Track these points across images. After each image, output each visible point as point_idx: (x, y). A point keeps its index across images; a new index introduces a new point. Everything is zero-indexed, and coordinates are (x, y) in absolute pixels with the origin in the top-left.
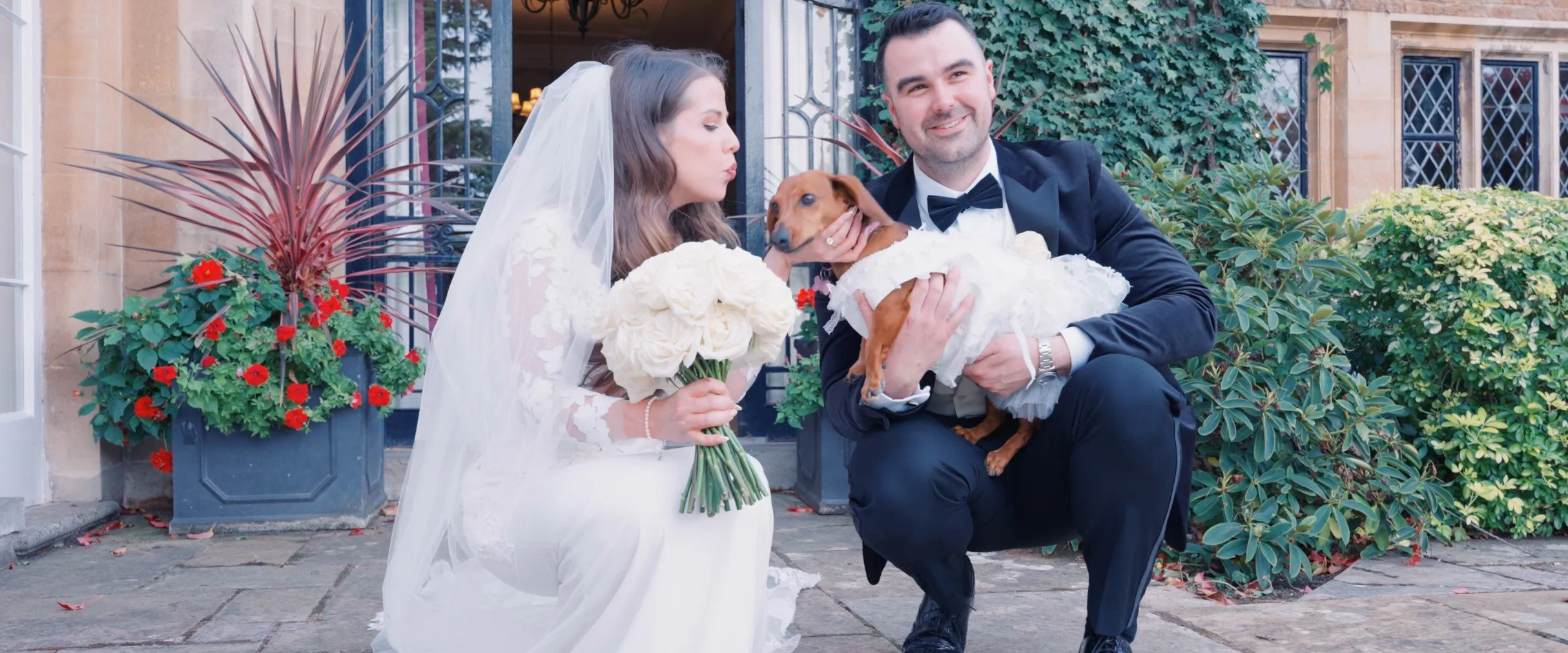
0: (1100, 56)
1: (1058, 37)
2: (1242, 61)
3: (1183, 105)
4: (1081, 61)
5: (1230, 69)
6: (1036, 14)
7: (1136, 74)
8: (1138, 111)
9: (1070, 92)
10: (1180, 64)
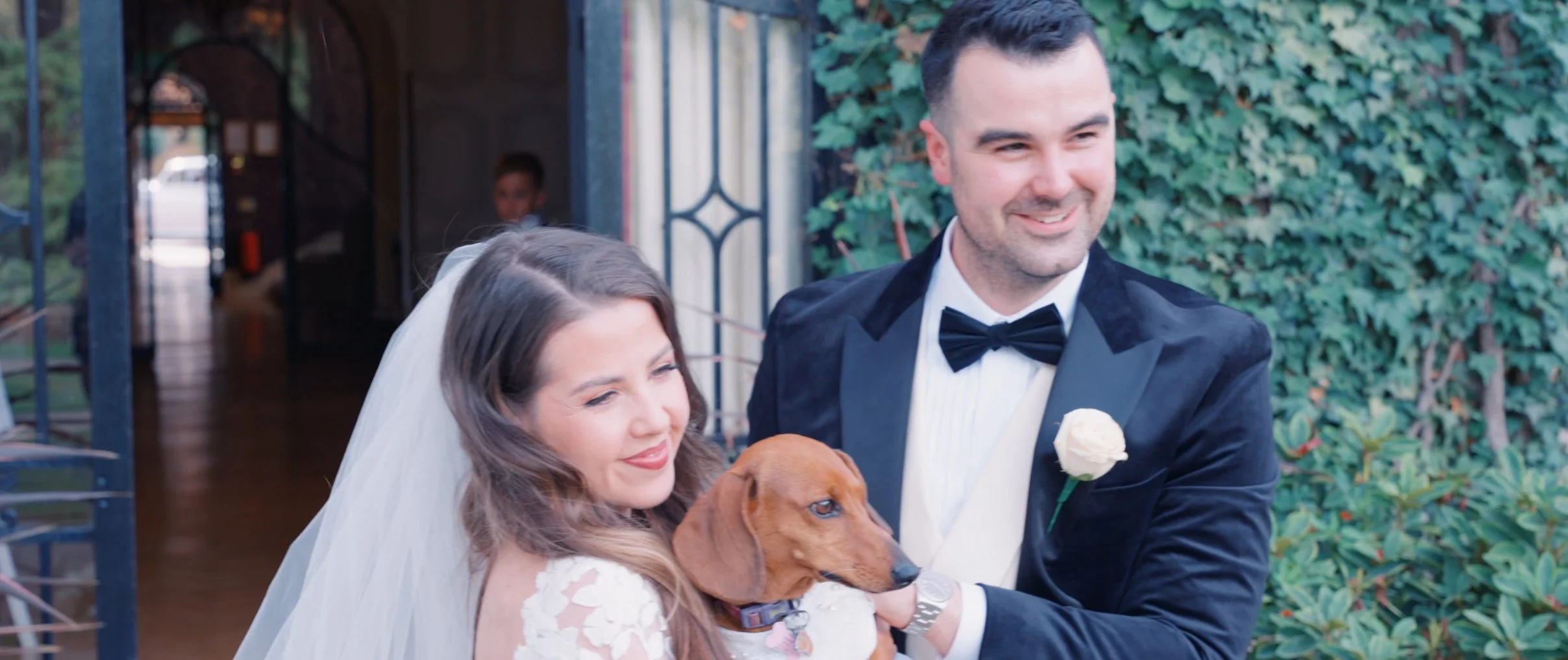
0: (1276, 143)
1: (1195, 109)
2: (1551, 141)
3: (1436, 230)
4: (1238, 153)
5: (1527, 157)
6: (1150, 65)
7: (1345, 178)
8: (1348, 243)
9: (1214, 215)
10: (1431, 150)
